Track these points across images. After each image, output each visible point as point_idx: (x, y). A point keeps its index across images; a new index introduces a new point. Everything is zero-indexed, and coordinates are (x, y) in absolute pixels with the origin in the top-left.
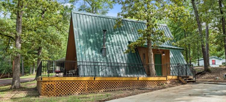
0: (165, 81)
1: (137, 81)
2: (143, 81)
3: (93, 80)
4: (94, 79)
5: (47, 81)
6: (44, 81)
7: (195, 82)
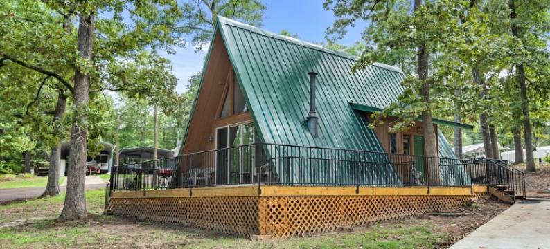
0: (469, 196)
1: (426, 196)
2: (435, 196)
3: (355, 194)
4: (357, 191)
5: (271, 197)
6: (265, 197)
7: (525, 199)
